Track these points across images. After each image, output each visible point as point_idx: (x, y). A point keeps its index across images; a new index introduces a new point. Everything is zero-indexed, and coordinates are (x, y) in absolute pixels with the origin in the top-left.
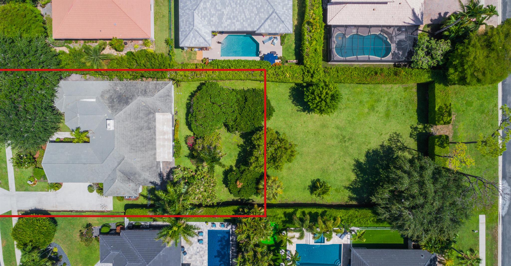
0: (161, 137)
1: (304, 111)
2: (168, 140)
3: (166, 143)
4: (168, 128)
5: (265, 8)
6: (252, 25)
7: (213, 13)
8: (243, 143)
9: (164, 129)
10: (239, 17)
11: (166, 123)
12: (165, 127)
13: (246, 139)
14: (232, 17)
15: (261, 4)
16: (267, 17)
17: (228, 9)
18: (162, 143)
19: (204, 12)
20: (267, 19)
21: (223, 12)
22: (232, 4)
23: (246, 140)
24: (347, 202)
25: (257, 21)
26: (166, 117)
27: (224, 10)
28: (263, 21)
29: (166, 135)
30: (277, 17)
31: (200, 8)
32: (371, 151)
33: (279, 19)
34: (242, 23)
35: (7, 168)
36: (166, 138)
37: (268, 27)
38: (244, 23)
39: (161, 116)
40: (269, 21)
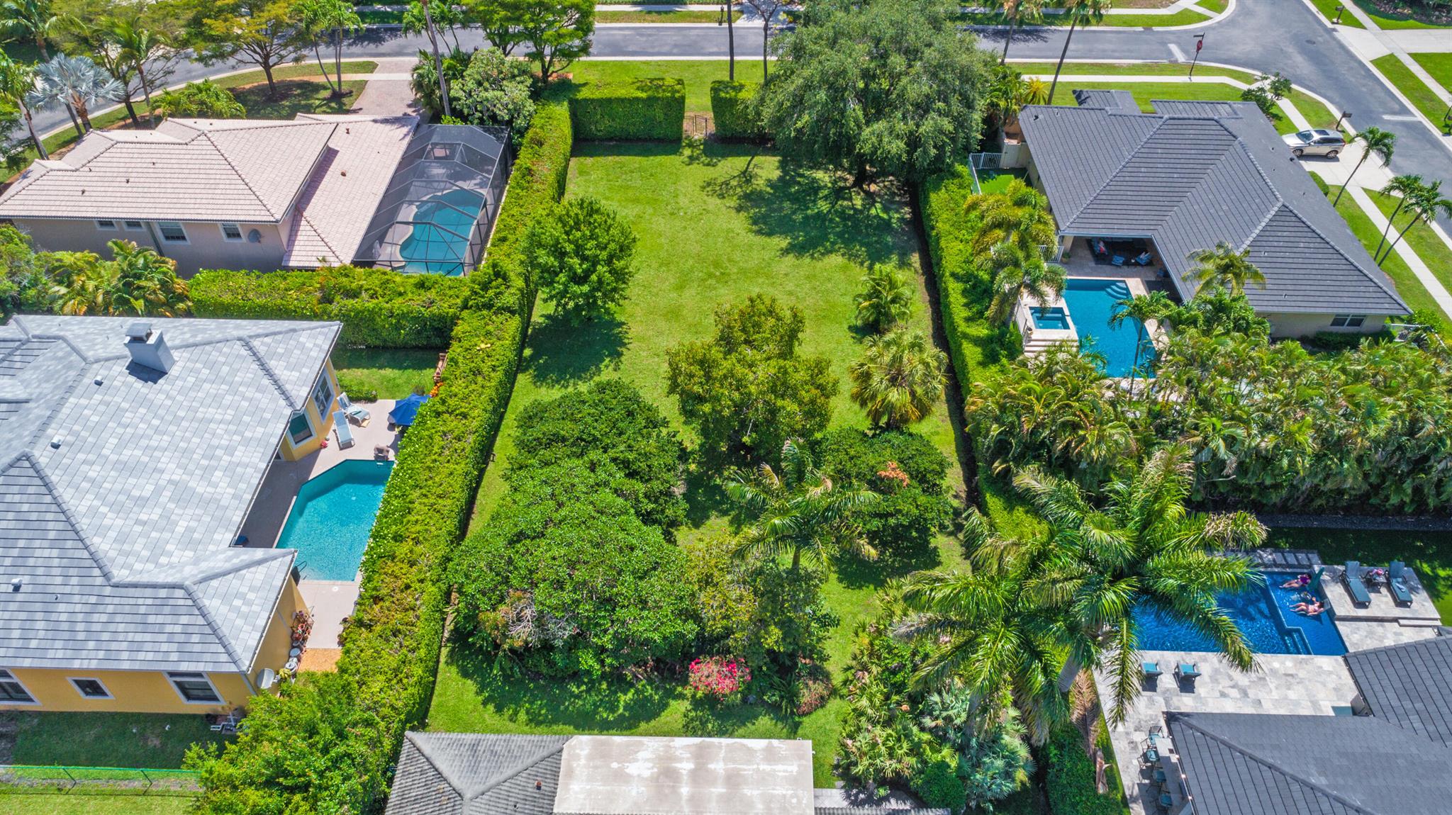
0: (685, 790)
1: (620, 355)
2: (701, 757)
3: (718, 767)
4: (641, 755)
5: (222, 359)
6: (267, 415)
7: (155, 517)
8: (726, 519)
9: (647, 774)
10: (215, 442)
11: (615, 765)
12: (632, 769)
13: (709, 508)
14: (204, 462)
15: (198, 365)
16: (255, 366)
17: (165, 461)
18: (720, 790)
19: (138, 547)
20: (263, 366)
21: (170, 481)
22: (154, 443)
23: (714, 509)
24: (916, 271)
25: (258, 395)
26: (583, 762)
27: (166, 476)
28: (266, 381)
29: (678, 765)
30: (267, 340)
31: (112, 554)
32: (755, 228)
33: (279, 337)
34: (247, 442)
36: (691, 766)
37: (296, 374)
38: (248, 434)
39: (575, 786)
40: (272, 364)
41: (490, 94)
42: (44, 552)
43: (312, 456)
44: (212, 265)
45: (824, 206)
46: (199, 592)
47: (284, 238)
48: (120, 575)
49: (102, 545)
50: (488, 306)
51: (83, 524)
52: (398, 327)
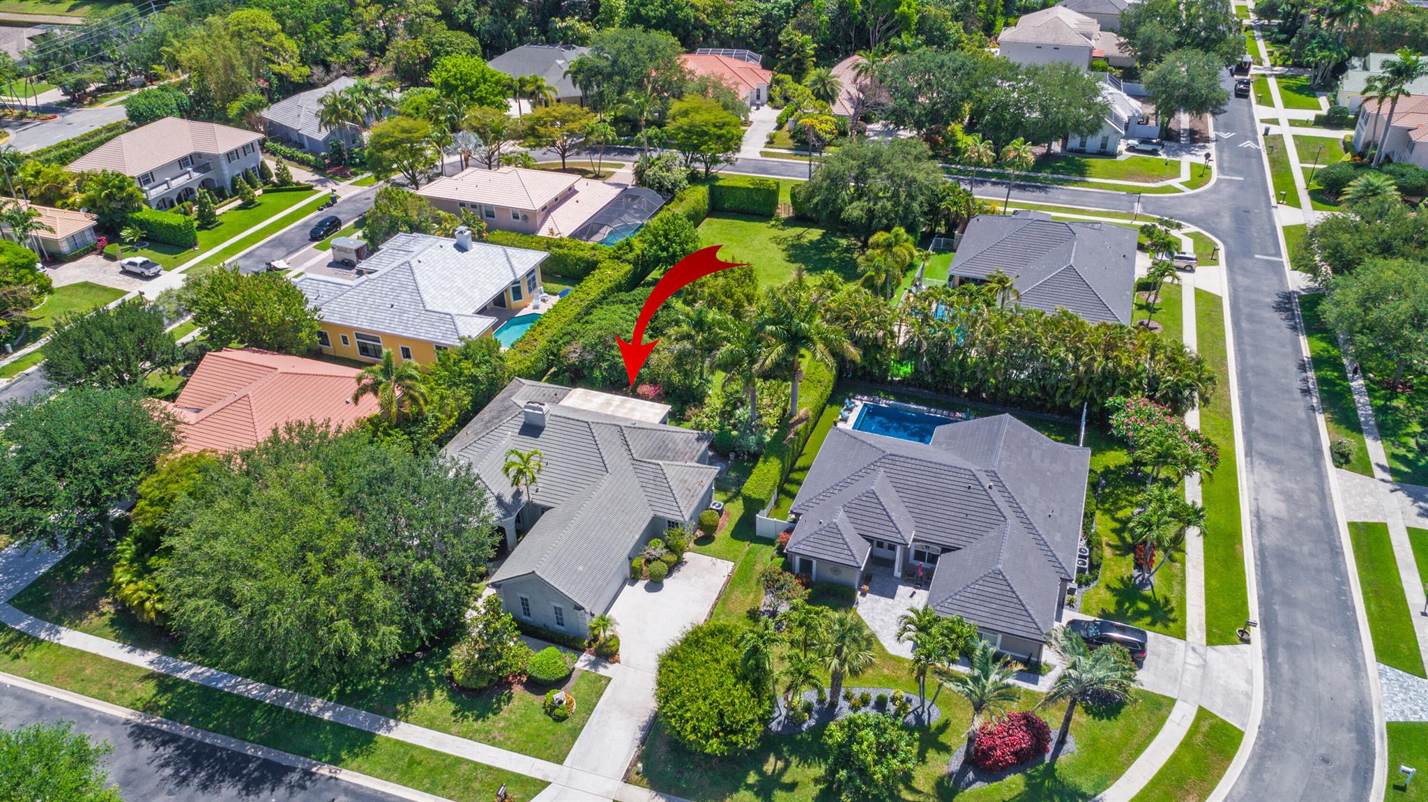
0: (612, 408)
3: (629, 405)
5: (492, 253)
6: (504, 277)
10: (479, 279)
11: (589, 398)
12: (595, 400)
14: (472, 284)
15: (482, 252)
16: (505, 259)
17: (457, 279)
18: (625, 411)
21: (457, 286)
25: (502, 269)
26: (577, 395)
27: (456, 284)
28: (508, 265)
29: (613, 402)
30: (514, 251)
31: (429, 301)
34: (492, 283)
35: (476, 764)
36: (618, 403)
37: (521, 266)
38: (493, 281)
40: (512, 260)
41: (665, 174)
42: (405, 296)
43: (519, 309)
44: (502, 229)
45: (834, 255)
46: (456, 318)
47: (539, 222)
48: (428, 308)
49: (426, 297)
50: (618, 258)
51: (421, 289)
52: (576, 264)
